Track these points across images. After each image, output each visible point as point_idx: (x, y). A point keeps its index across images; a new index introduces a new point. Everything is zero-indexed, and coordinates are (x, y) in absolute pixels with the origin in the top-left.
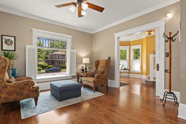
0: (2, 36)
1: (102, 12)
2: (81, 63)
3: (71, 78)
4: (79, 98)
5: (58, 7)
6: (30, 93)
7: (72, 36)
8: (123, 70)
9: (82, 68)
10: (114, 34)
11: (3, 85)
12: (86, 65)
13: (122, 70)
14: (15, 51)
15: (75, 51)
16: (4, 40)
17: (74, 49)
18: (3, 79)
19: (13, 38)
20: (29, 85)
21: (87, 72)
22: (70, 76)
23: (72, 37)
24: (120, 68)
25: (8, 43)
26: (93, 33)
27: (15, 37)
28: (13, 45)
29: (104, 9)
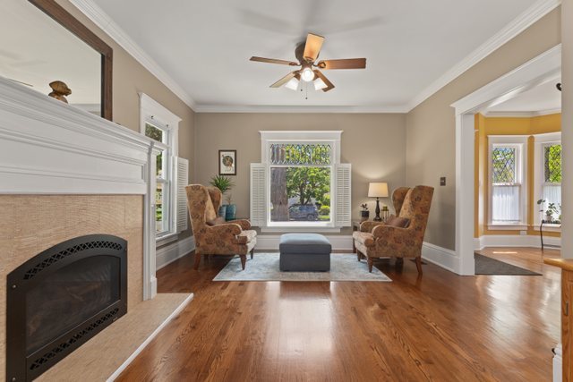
0: (220, 151)
1: (364, 67)
2: (366, 195)
3: (339, 231)
4: (325, 274)
5: (277, 87)
6: (234, 246)
7: (341, 132)
8: (556, 222)
9: (362, 209)
10: (452, 105)
11: (201, 227)
12: (378, 202)
13: (549, 222)
14: (235, 174)
15: (349, 166)
16: (222, 159)
17: (347, 162)
18: (202, 218)
19: (233, 153)
20: (233, 232)
21: (380, 220)
22: (335, 228)
23: (342, 134)
24: (544, 216)
25: (227, 162)
26: (406, 110)
27: (235, 151)
28: (233, 165)
29: (365, 60)
